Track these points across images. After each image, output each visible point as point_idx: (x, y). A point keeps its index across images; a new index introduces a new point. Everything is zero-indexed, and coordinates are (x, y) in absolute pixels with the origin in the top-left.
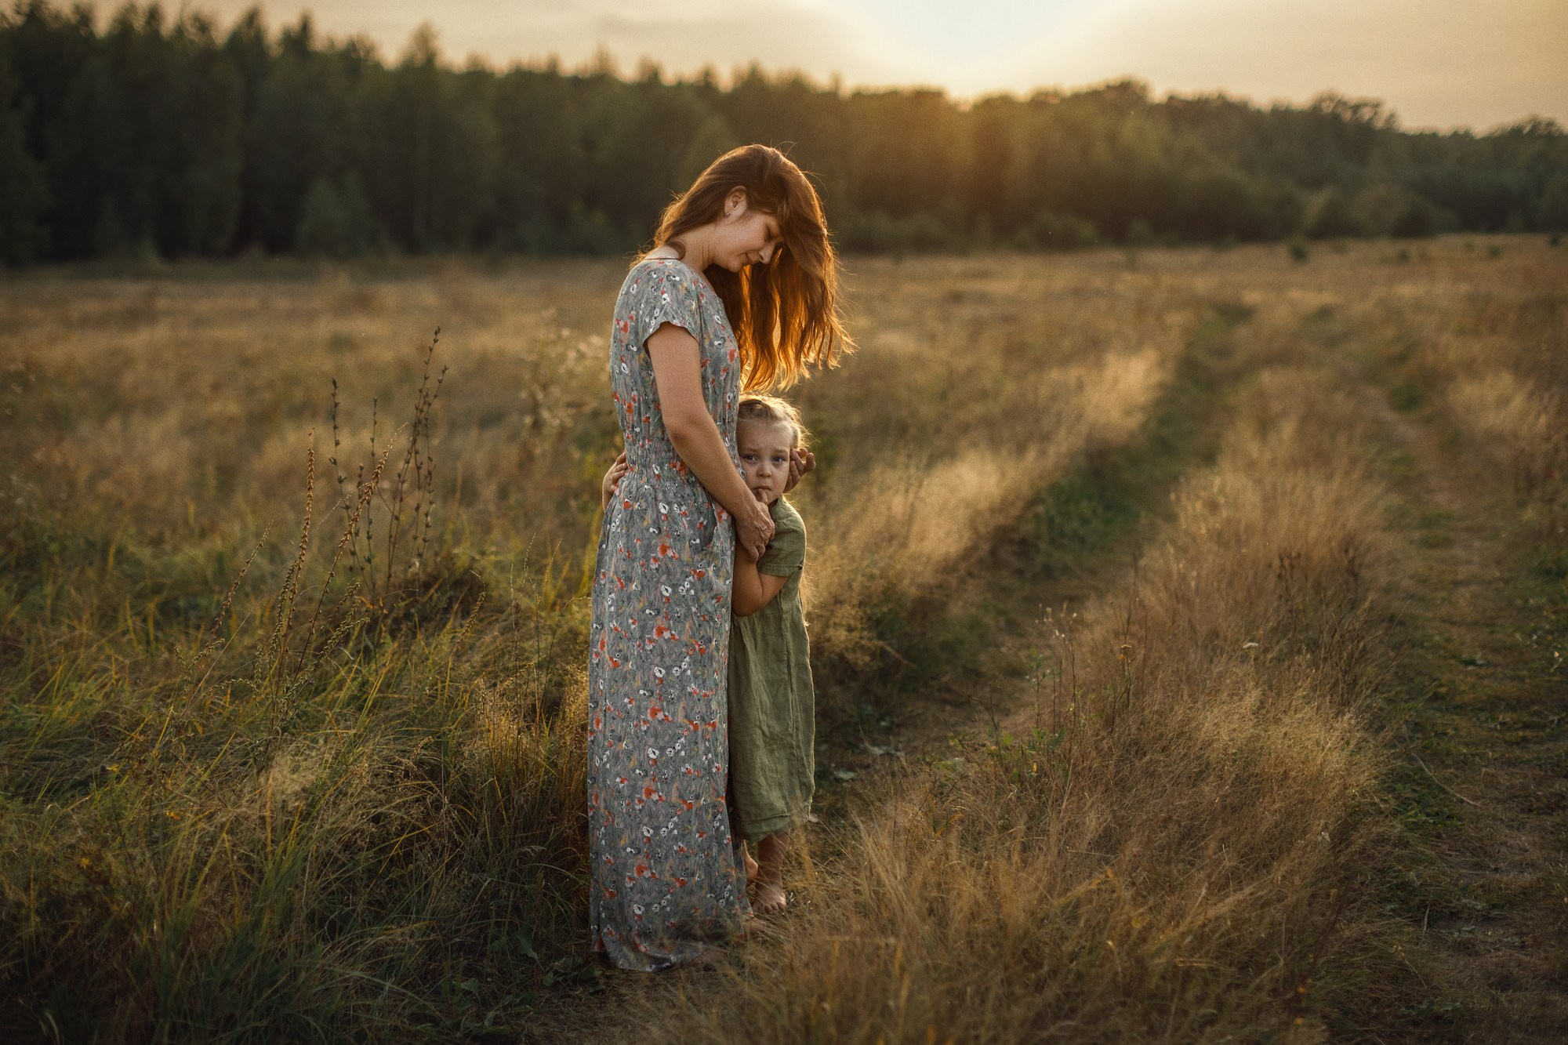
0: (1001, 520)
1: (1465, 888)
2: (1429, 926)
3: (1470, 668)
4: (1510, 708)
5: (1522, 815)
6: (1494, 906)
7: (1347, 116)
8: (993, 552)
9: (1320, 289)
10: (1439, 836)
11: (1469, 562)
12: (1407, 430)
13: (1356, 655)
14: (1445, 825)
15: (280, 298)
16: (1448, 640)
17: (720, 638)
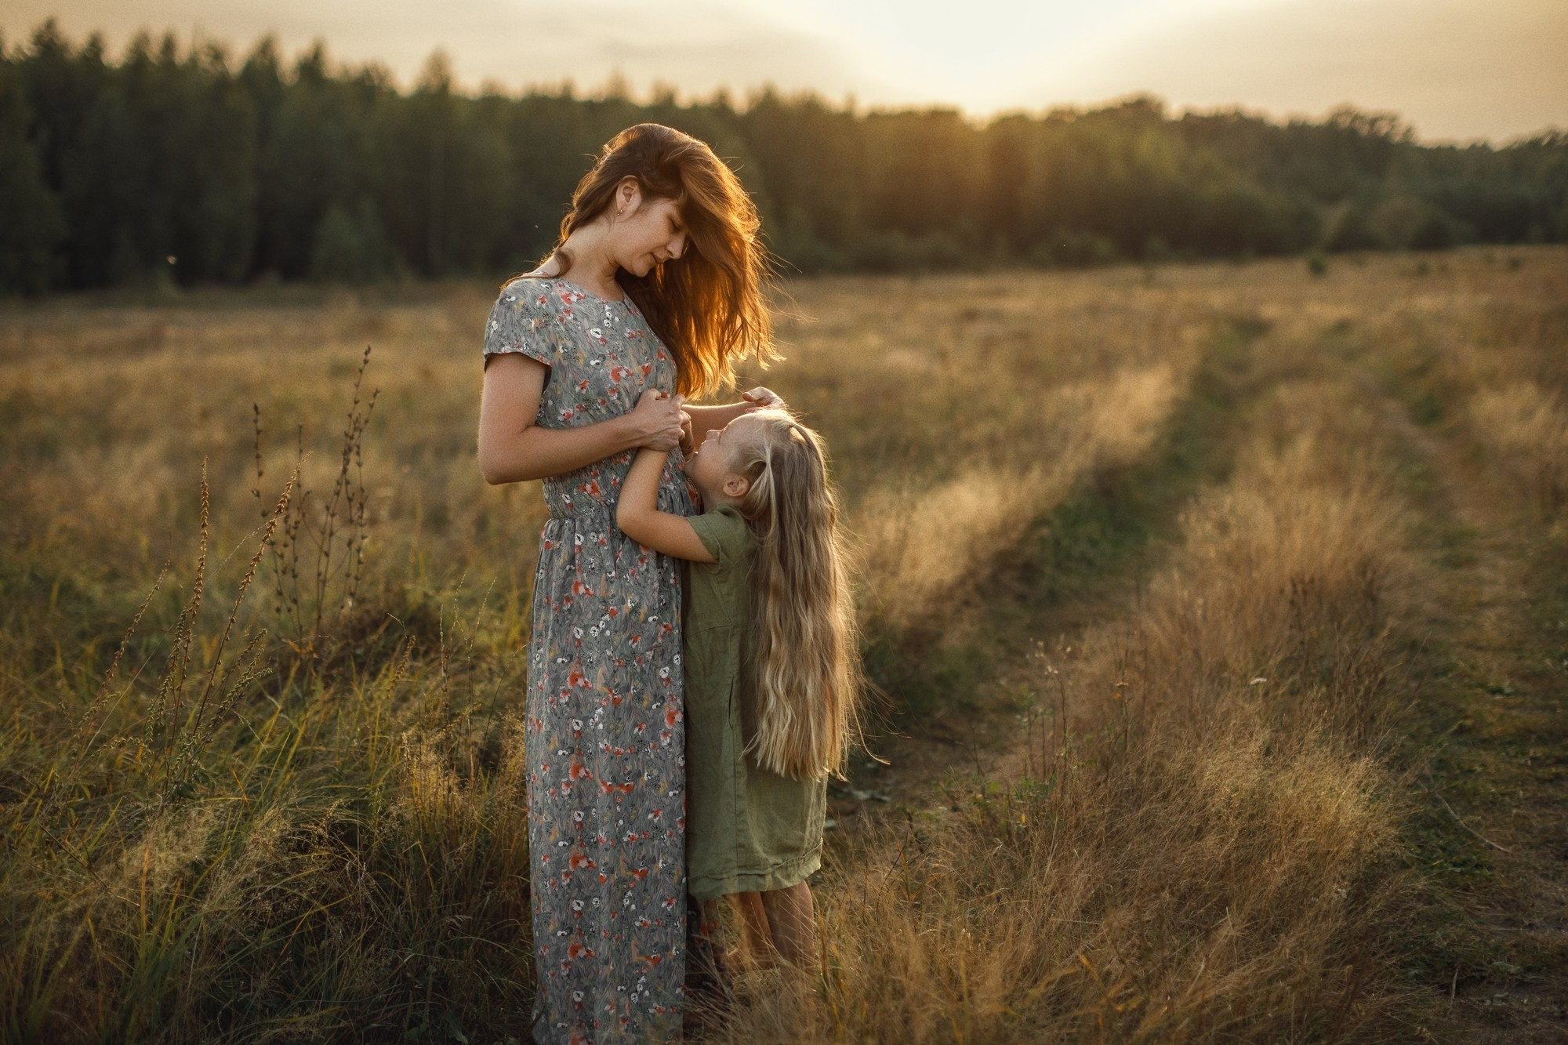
0: (1002, 544)
1: (1497, 949)
2: (1458, 993)
3: (1498, 697)
4: (1542, 741)
5: (1557, 863)
6: (1529, 970)
7: (1364, 130)
8: (994, 578)
9: (1338, 302)
10: (1467, 888)
11: (1493, 582)
12: (1428, 445)
13: (1374, 689)
14: (1474, 876)
15: (292, 325)
16: (1473, 667)
17: (640, 685)
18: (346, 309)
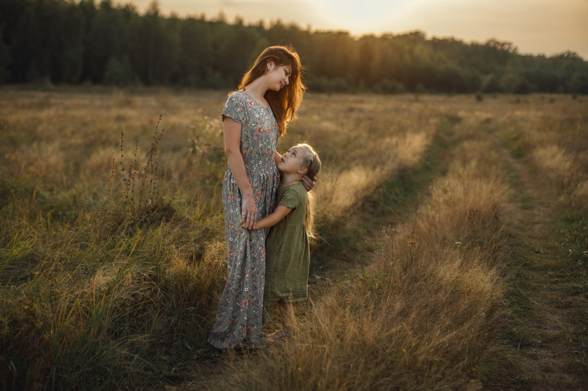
0: (366, 193)
1: (534, 335)
2: (520, 348)
3: (538, 254)
4: (553, 269)
5: (555, 309)
6: (544, 342)
7: (499, 47)
8: (363, 205)
9: (487, 112)
10: (525, 316)
11: (539, 215)
12: (517, 166)
13: (497, 248)
14: (527, 312)
16: (530, 244)
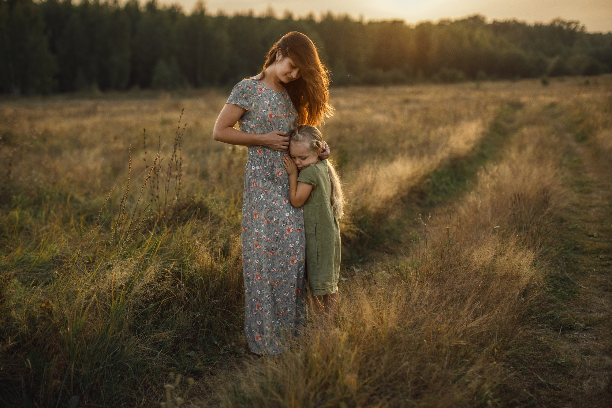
0: (412, 184)
1: (577, 319)
2: (562, 332)
3: (592, 238)
4: (605, 252)
5: (603, 292)
6: (587, 325)
7: (565, 27)
8: (409, 196)
9: (552, 96)
10: (570, 300)
11: (597, 199)
12: (580, 149)
14: (572, 296)
15: (145, 105)
16: (584, 228)
17: (278, 218)
18: (166, 99)
